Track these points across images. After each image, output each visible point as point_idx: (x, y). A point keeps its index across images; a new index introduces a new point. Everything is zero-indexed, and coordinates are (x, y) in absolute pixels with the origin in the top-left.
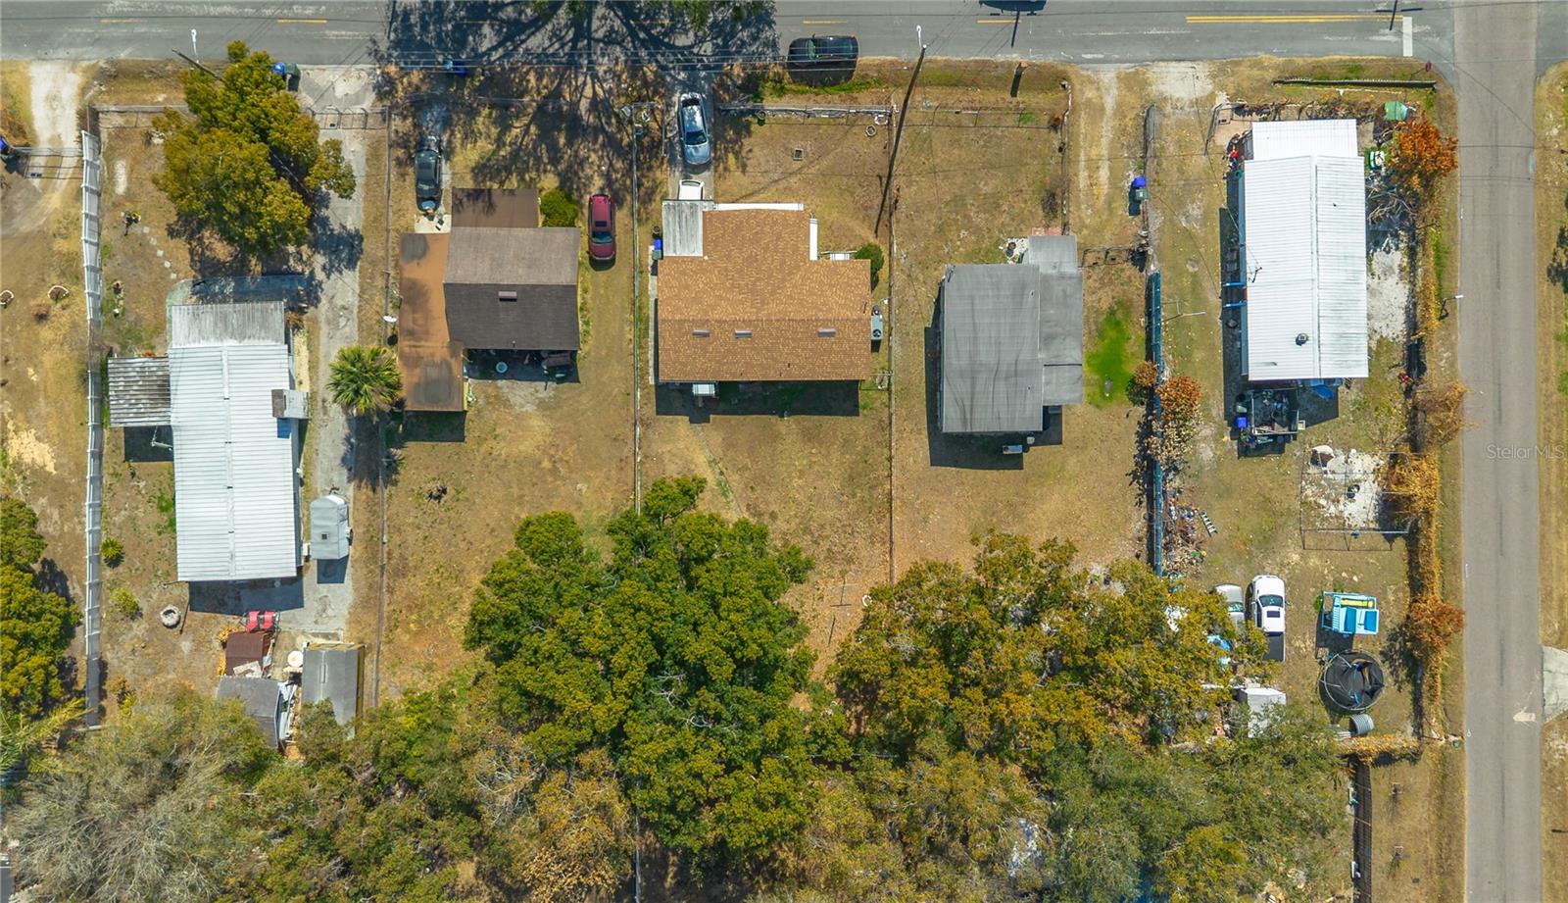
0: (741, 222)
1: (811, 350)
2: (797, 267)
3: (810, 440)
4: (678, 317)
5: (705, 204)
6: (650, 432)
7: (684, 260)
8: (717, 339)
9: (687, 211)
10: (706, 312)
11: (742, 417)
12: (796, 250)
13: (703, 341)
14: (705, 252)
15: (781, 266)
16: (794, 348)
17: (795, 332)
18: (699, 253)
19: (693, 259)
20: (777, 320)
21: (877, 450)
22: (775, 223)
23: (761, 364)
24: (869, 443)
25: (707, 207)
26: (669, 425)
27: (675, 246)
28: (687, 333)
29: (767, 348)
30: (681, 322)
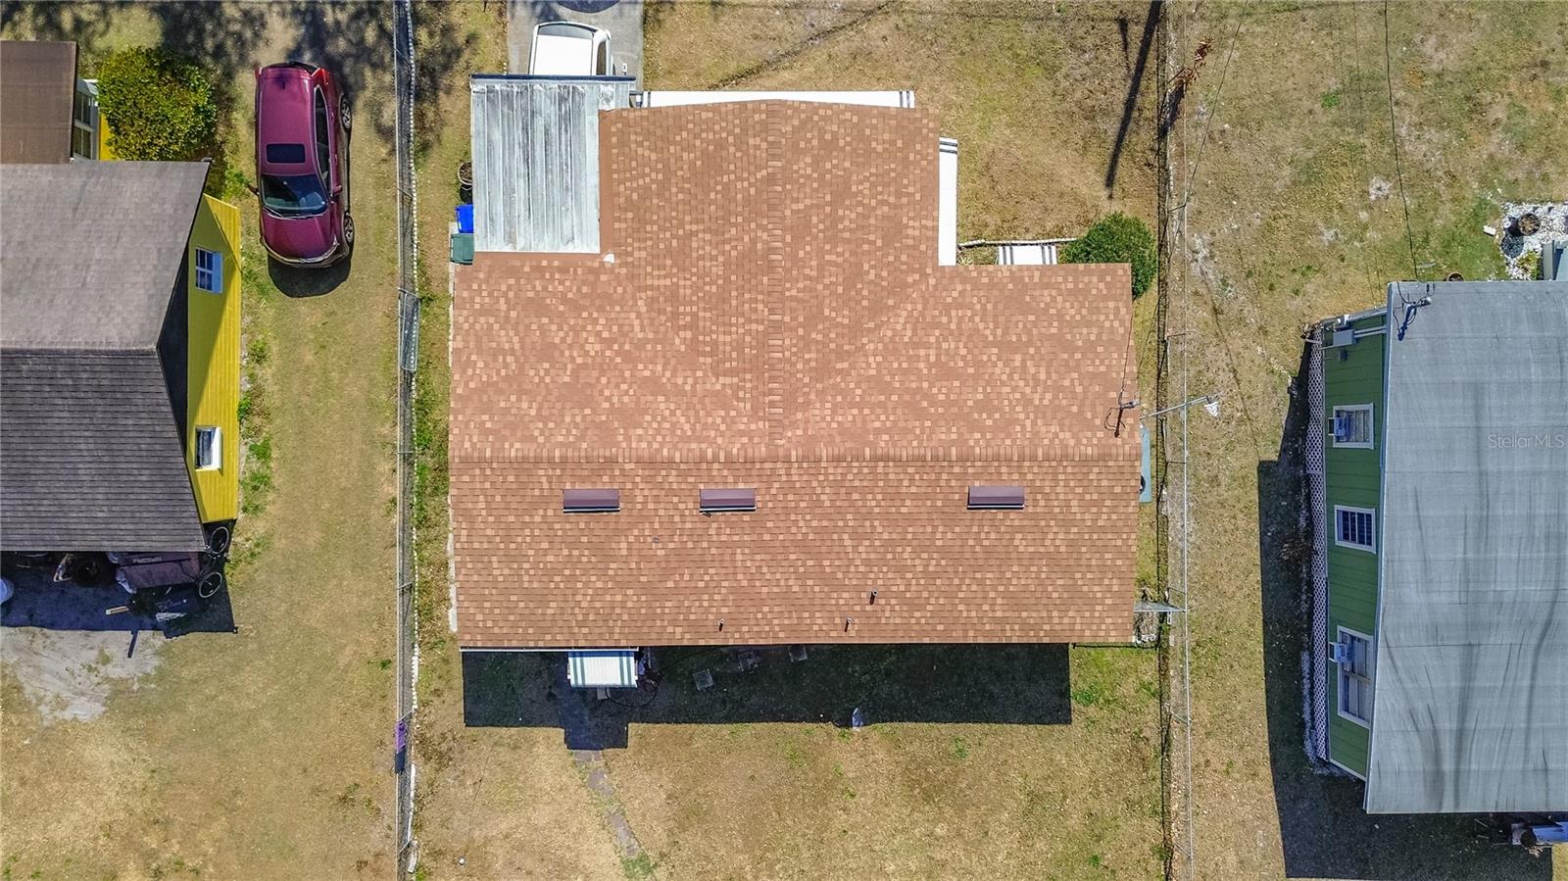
0: (721, 145)
1: (944, 551)
2: (899, 288)
3: (927, 798)
4: (514, 450)
5: (608, 89)
6: (448, 777)
7: (539, 265)
8: (643, 518)
9: (548, 110)
10: (605, 432)
11: (725, 729)
12: (894, 231)
13: (598, 523)
14: (608, 240)
15: (849, 284)
16: (889, 544)
17: (894, 496)
18: (588, 243)
19: (568, 264)
20: (838, 459)
21: (1130, 826)
22: (830, 146)
23: (786, 595)
24: (1104, 806)
25: (614, 97)
26: (505, 754)
27: (510, 222)
28: (544, 501)
29: (802, 546)
30: (525, 466)
